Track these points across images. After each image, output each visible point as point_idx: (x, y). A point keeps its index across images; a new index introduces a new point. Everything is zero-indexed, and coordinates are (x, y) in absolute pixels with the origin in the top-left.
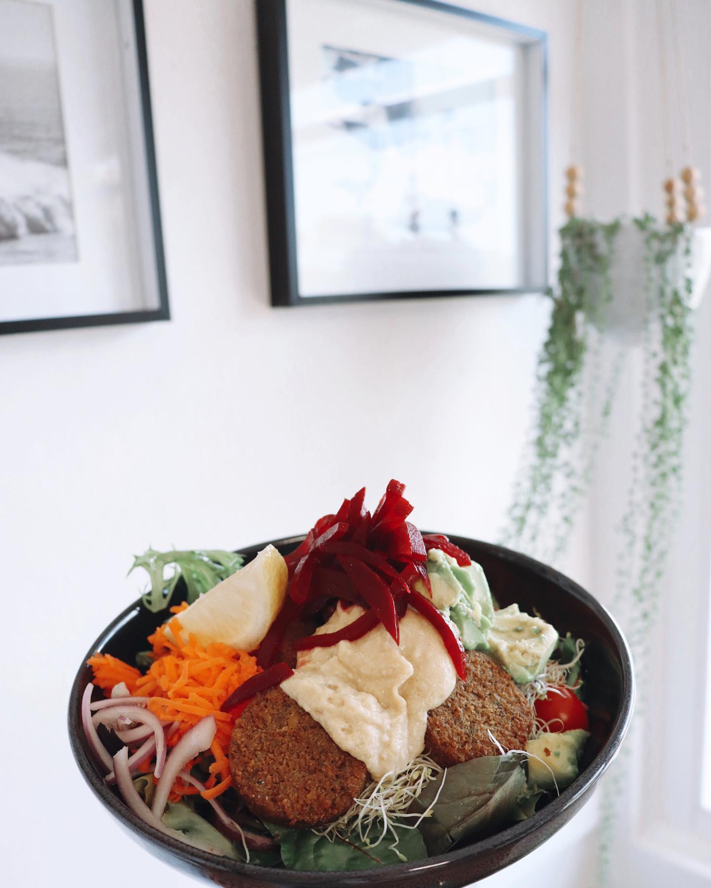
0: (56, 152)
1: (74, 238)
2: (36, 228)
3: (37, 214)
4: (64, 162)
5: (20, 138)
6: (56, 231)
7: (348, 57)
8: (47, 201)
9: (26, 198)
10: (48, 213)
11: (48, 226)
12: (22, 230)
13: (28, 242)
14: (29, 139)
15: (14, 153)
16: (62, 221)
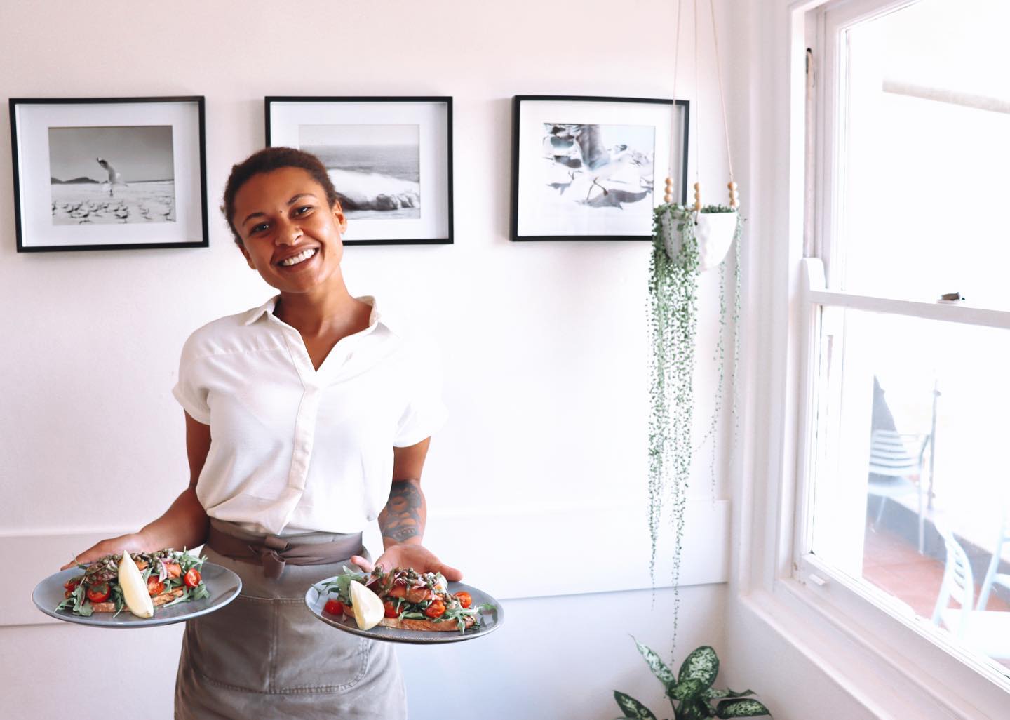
0: (416, 178)
1: (419, 209)
2: (404, 205)
3: (407, 200)
4: (418, 181)
5: (402, 173)
6: (413, 206)
7: (558, 126)
8: (409, 195)
9: (402, 194)
10: (410, 200)
11: (410, 205)
12: (399, 206)
13: (401, 210)
14: (406, 173)
15: (398, 178)
16: (415, 203)
